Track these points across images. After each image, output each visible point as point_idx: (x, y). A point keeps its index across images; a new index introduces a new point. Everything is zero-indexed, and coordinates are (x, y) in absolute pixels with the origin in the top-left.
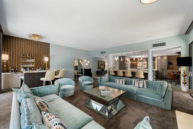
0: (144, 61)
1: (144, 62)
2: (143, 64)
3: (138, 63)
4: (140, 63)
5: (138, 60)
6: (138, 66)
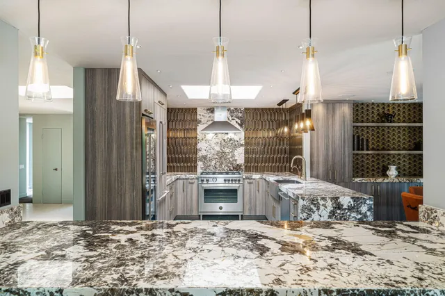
0: (232, 127)
1: (231, 135)
2: (225, 143)
3: (200, 136)
4: (210, 135)
5: (198, 117)
6: (200, 154)
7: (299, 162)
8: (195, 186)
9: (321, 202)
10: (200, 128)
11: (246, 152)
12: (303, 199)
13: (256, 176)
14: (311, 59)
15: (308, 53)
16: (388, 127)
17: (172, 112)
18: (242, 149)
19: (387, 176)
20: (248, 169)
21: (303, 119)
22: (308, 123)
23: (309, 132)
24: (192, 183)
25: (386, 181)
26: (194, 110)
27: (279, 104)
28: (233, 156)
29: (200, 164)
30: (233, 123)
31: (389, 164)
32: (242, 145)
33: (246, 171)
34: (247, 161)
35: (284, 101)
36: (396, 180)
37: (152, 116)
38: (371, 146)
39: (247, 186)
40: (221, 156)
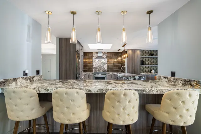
0: (104, 58)
1: (103, 61)
2: (101, 63)
3: (93, 61)
4: (97, 61)
5: (93, 55)
6: (93, 67)
7: (124, 68)
8: (92, 76)
9: (130, 78)
10: (93, 58)
11: (108, 66)
12: (124, 77)
13: (111, 73)
14: (124, 31)
15: (123, 30)
16: (152, 58)
17: (85, 54)
18: (107, 65)
19: (151, 73)
20: (108, 71)
21: (125, 54)
22: (126, 55)
23: (127, 58)
24: (91, 75)
25: (151, 74)
26: (92, 53)
27: (118, 51)
28: (104, 67)
29: (93, 70)
30: (104, 57)
31: (152, 69)
32: (106, 64)
33: (108, 72)
34: (108, 68)
35: (119, 50)
36: (154, 74)
37: (79, 53)
38: (146, 64)
39: (108, 76)
40: (100, 67)
